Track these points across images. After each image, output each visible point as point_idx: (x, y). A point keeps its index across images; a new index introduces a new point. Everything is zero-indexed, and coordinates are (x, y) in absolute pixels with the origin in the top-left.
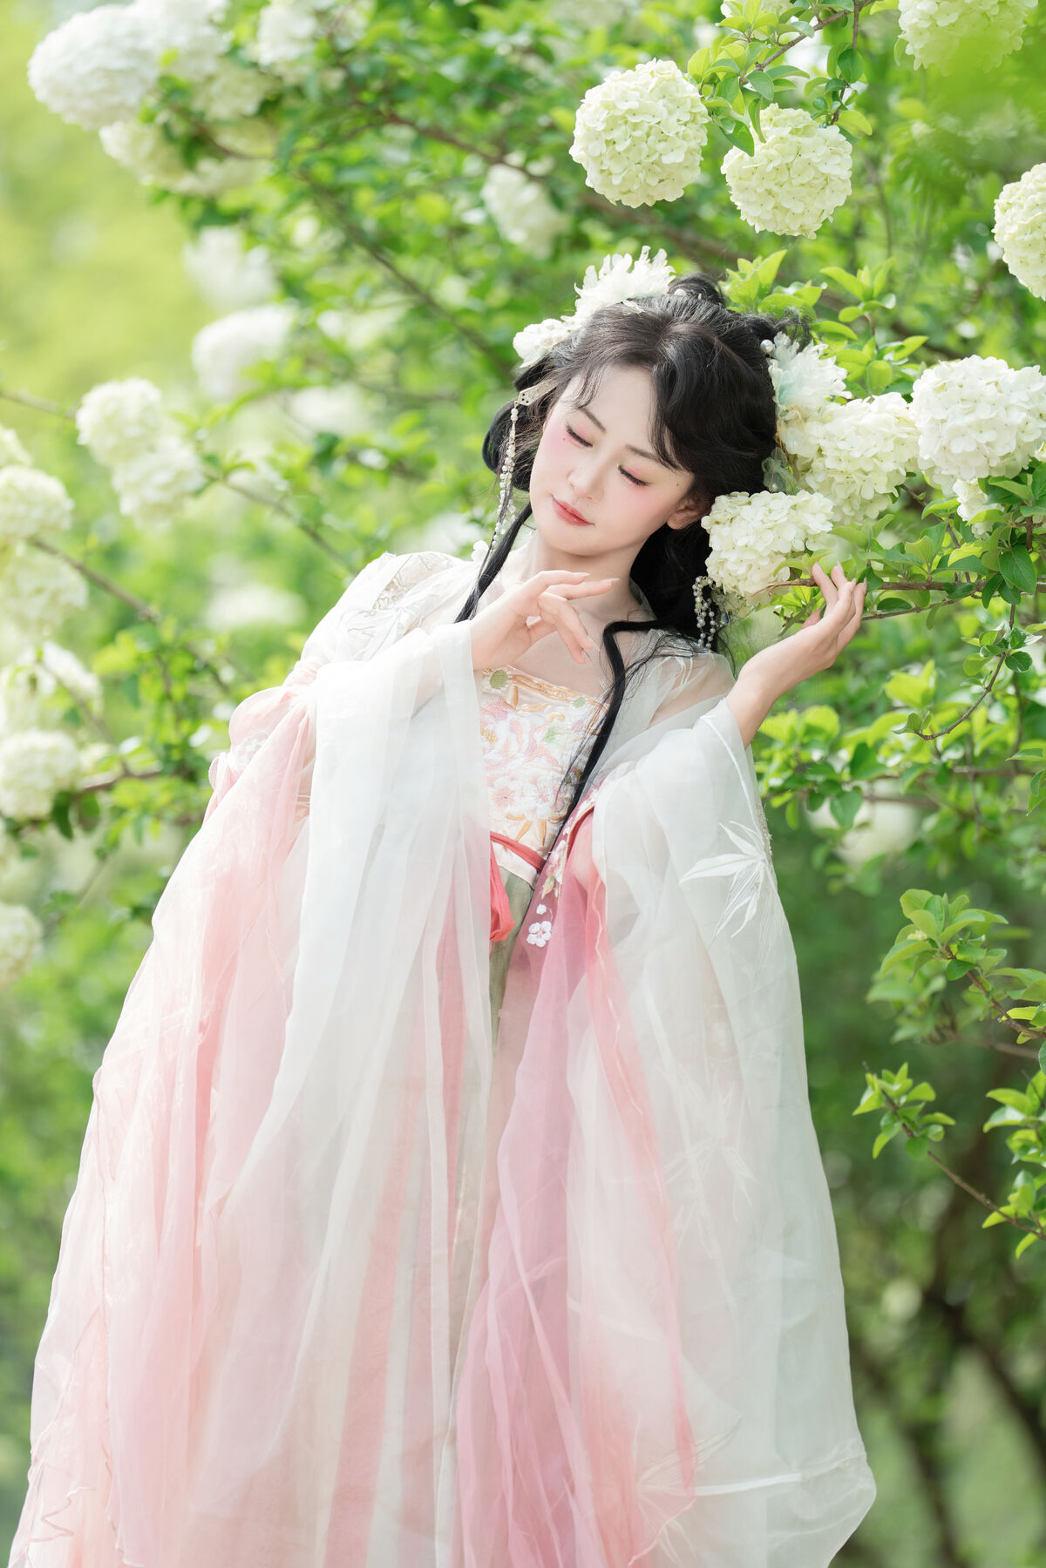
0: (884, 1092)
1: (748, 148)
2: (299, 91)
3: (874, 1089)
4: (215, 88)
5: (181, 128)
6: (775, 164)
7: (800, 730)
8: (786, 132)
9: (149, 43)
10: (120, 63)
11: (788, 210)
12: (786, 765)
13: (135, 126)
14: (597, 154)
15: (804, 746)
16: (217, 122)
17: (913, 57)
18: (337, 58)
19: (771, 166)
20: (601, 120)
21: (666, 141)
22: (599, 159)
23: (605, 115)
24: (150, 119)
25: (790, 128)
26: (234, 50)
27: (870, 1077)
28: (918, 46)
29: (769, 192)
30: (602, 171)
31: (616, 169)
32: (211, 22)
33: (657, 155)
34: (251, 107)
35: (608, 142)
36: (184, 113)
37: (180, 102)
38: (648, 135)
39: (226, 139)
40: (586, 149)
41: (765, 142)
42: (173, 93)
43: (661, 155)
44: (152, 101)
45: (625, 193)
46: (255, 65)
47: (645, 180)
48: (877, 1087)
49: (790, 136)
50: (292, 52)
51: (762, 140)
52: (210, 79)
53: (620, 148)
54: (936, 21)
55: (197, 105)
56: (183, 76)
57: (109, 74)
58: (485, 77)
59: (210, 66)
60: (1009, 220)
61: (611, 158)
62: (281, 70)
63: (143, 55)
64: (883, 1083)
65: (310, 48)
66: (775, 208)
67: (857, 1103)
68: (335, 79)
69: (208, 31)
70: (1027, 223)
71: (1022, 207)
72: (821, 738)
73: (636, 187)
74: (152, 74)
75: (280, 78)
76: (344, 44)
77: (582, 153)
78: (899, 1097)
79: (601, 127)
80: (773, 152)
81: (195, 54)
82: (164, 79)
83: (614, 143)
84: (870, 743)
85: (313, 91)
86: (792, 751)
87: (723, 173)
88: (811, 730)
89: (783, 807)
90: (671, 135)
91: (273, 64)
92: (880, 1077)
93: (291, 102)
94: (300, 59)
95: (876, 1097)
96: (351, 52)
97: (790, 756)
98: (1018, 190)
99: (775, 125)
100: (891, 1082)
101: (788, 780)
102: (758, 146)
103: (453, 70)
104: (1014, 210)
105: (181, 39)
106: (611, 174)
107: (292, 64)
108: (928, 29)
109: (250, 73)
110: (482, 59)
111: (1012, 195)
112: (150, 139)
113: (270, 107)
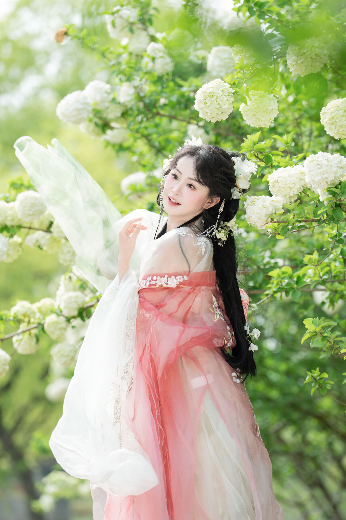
0: (312, 377)
1: (246, 103)
2: (131, 109)
4: (109, 110)
5: (100, 122)
7: (281, 273)
8: (257, 97)
9: (89, 100)
10: (80, 107)
11: (260, 120)
12: (278, 284)
13: (87, 123)
14: (202, 107)
15: (283, 278)
16: (110, 120)
17: (291, 72)
18: (141, 99)
19: (254, 108)
21: (222, 101)
22: (202, 109)
24: (91, 121)
25: (258, 96)
26: (113, 100)
27: (308, 373)
28: (293, 69)
29: (254, 115)
30: (204, 112)
32: (107, 92)
33: (220, 105)
34: (119, 114)
35: (204, 103)
36: (101, 118)
37: (99, 115)
39: (113, 124)
40: (198, 106)
42: (97, 113)
44: (91, 116)
45: (211, 118)
46: (119, 103)
48: (310, 375)
50: (129, 98)
51: (250, 100)
52: (107, 108)
53: (208, 104)
54: (297, 62)
55: (104, 115)
56: (99, 108)
57: (78, 110)
59: (107, 104)
60: (325, 117)
61: (206, 108)
62: (126, 103)
63: (87, 104)
66: (256, 119)
68: (141, 105)
69: (105, 95)
70: (330, 117)
71: (328, 113)
72: (286, 275)
73: (214, 116)
74: (90, 109)
75: (126, 106)
76: (142, 94)
78: (317, 378)
80: (254, 103)
81: (102, 102)
82: (94, 110)
83: (206, 103)
84: (301, 275)
85: (135, 108)
86: (279, 280)
87: (240, 110)
88: (284, 273)
91: (124, 103)
92: (311, 372)
93: (130, 112)
94: (131, 100)
95: (310, 378)
96: (145, 97)
97: (278, 282)
98: (326, 108)
99: (254, 96)
101: (278, 289)
102: (249, 102)
104: (325, 114)
105: (98, 98)
106: (207, 113)
107: (129, 102)
108: (295, 64)
109: (118, 105)
111: (325, 110)
112: (92, 126)
113: (125, 114)
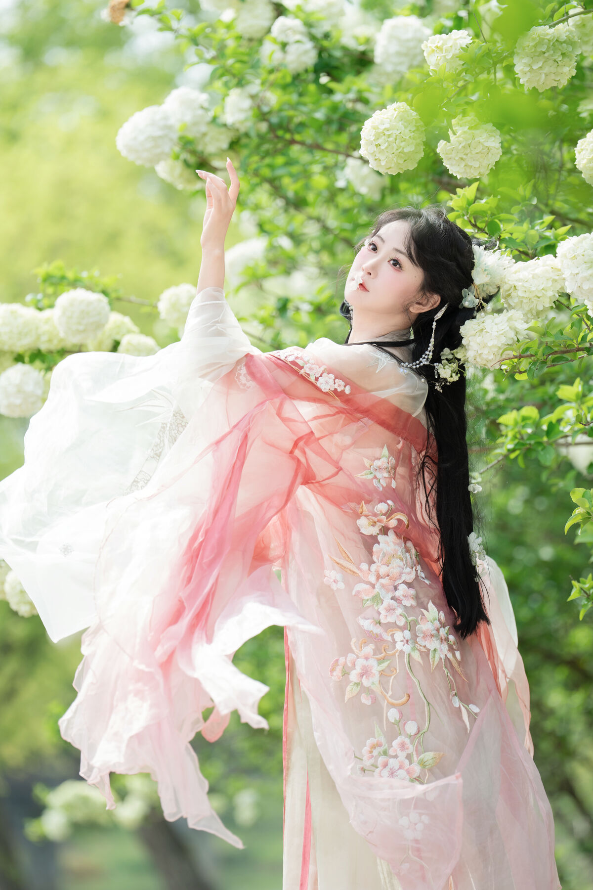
0: (582, 589)
1: (448, 140)
2: (247, 135)
3: (576, 588)
4: (207, 139)
5: (192, 160)
6: (463, 145)
7: (519, 420)
8: (466, 129)
9: (172, 121)
10: (160, 133)
11: (472, 166)
12: (515, 437)
13: (170, 162)
14: (372, 152)
15: (524, 427)
16: (210, 155)
17: (523, 85)
18: (263, 116)
19: (460, 147)
20: (372, 135)
21: (405, 141)
22: (373, 154)
23: (373, 132)
24: (177, 157)
25: (468, 127)
26: (214, 120)
27: (574, 583)
28: (525, 79)
29: (462, 159)
30: (376, 159)
31: (382, 157)
32: (202, 108)
33: (401, 148)
34: (225, 145)
35: (376, 145)
36: (193, 152)
37: (191, 147)
38: (396, 139)
39: (216, 163)
40: (367, 150)
41: (456, 135)
42: (187, 144)
43: (403, 148)
44: (177, 149)
45: (388, 169)
46: (225, 125)
47: (397, 162)
48: (577, 586)
49: (468, 130)
50: (241, 116)
51: (455, 134)
52: (204, 135)
53: (383, 147)
54: (532, 67)
55: (200, 148)
56: (190, 136)
57: (155, 139)
58: (336, 116)
59: (204, 129)
60: (582, 157)
61: (379, 153)
62: (237, 125)
63: (170, 128)
64: (581, 585)
65: (250, 113)
66: (465, 166)
67: (569, 595)
68: (264, 127)
69: (200, 112)
70: (590, 158)
71: (587, 150)
72: (529, 422)
73: (393, 165)
74: (175, 136)
75: (237, 130)
76: (265, 109)
77: (365, 152)
78: (589, 590)
79: (372, 138)
80: (461, 139)
81: (195, 124)
82: (181, 138)
83: (380, 145)
84: (554, 421)
85: (253, 134)
86: (516, 430)
87: (438, 152)
88: (524, 419)
89: (517, 457)
90: (407, 138)
91: (233, 124)
92: (579, 582)
93: (244, 141)
94: (246, 119)
95: (578, 591)
96: (270, 112)
97: (516, 433)
98: (585, 142)
99: (461, 126)
100: (584, 583)
101: (516, 445)
102: (452, 138)
103: (320, 115)
104: (584, 152)
105: (188, 118)
106: (380, 160)
107: (242, 122)
108: (529, 71)
109: (223, 130)
110: (335, 108)
111: (582, 145)
112: (179, 167)
113: (234, 145)
